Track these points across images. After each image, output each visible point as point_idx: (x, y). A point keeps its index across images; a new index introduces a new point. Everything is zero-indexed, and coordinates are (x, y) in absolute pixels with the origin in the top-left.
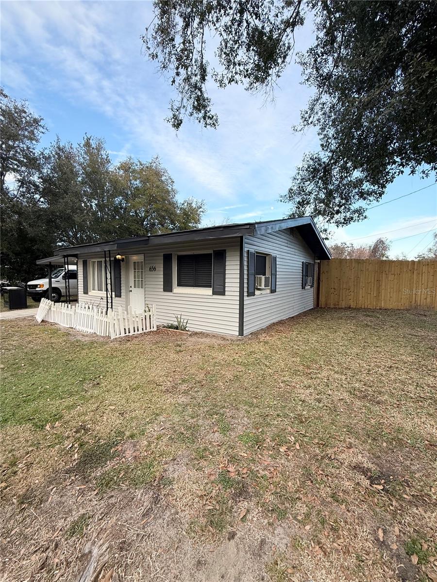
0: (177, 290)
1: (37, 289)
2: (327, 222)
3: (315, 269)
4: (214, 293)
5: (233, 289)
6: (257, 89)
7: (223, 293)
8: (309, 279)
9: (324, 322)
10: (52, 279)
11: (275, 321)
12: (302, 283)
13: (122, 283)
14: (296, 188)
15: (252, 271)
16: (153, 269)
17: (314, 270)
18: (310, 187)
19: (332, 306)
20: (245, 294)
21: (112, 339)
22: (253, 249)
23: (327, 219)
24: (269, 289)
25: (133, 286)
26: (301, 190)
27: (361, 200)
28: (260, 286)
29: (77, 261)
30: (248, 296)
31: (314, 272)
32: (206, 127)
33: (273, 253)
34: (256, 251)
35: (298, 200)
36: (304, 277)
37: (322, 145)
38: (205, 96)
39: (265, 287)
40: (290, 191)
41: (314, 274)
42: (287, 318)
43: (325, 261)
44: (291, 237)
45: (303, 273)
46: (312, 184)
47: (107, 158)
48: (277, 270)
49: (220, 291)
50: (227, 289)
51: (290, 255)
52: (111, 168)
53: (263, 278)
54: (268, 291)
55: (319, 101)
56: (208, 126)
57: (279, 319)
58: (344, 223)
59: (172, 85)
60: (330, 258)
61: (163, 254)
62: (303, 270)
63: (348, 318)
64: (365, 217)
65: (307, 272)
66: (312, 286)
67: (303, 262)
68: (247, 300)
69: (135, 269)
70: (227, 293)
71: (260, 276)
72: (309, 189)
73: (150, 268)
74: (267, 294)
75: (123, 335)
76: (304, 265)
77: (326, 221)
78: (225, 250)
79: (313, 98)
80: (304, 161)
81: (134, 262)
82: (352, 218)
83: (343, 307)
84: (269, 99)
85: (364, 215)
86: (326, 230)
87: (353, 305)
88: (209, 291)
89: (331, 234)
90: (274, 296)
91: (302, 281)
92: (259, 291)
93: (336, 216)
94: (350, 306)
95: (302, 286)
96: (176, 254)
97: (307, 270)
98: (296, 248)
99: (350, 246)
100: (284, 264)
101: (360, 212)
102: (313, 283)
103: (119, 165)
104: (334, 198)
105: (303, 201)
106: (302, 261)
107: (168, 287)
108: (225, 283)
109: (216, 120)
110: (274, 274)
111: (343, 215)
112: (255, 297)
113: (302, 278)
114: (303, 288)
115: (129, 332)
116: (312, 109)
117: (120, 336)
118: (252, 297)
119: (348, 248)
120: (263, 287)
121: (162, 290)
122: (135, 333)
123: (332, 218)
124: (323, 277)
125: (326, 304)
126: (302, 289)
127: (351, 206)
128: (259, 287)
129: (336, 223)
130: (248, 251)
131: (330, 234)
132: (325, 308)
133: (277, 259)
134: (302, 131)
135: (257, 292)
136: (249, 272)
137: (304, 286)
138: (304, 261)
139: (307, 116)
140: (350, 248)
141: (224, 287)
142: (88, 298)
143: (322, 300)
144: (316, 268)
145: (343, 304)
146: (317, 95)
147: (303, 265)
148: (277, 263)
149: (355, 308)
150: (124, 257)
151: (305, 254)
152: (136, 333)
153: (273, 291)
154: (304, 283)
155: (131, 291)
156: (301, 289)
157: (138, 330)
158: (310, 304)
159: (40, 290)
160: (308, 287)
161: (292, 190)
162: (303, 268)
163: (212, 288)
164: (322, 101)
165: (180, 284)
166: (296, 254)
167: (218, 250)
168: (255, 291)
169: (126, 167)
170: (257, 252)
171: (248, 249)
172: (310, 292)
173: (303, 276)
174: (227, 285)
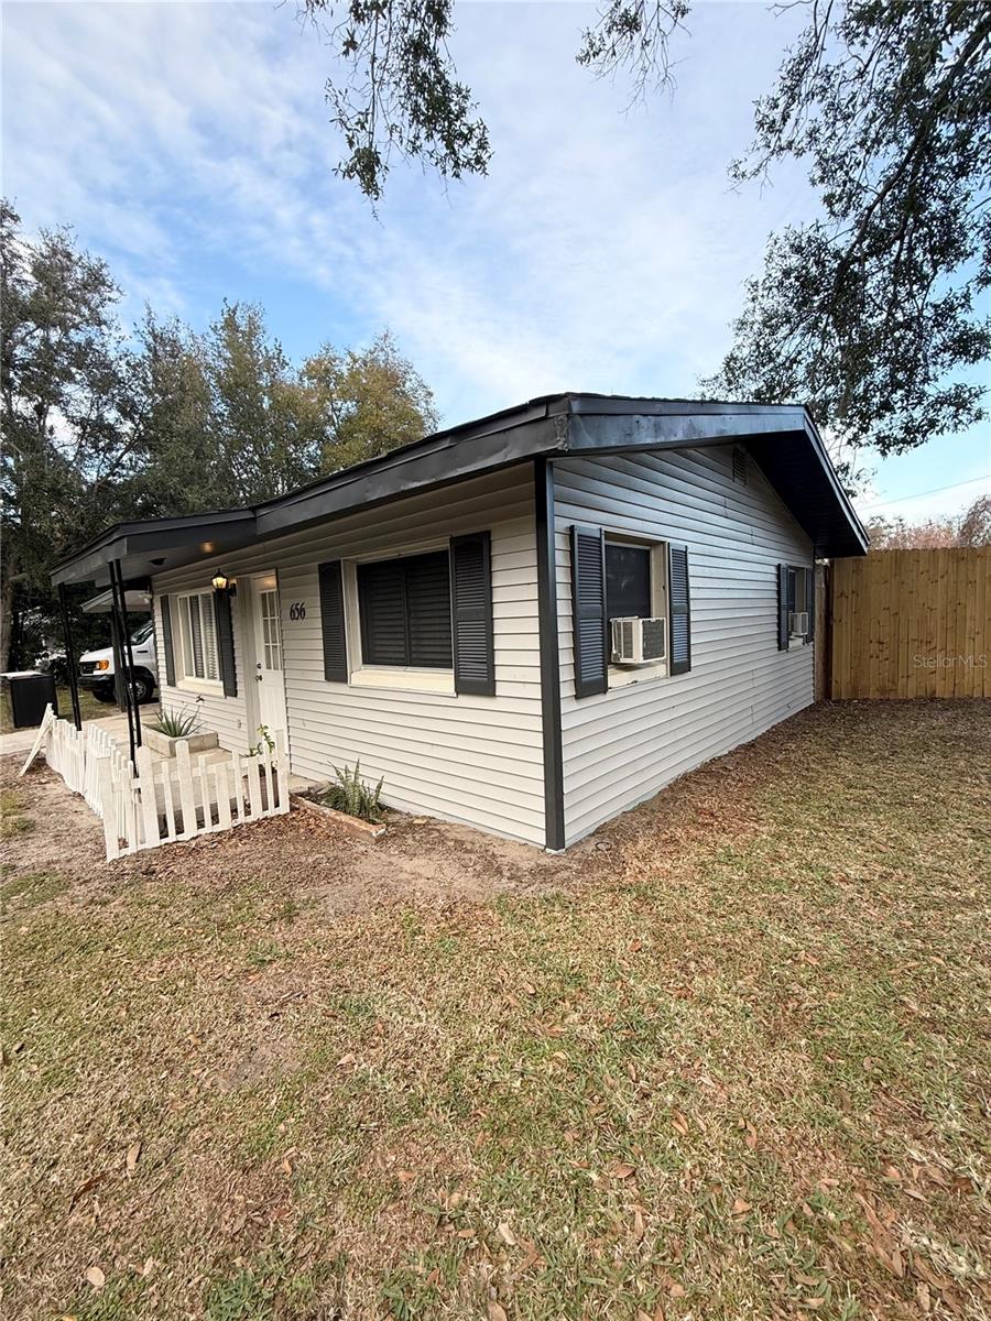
0: (363, 676)
1: (96, 673)
2: (849, 442)
3: (817, 585)
4: (462, 688)
5: (518, 674)
6: (614, 54)
7: (486, 688)
8: (801, 617)
9: (870, 769)
10: (133, 647)
11: (690, 766)
12: (779, 633)
13: (236, 655)
14: (746, 351)
15: (593, 604)
16: (298, 613)
17: (813, 588)
18: (790, 344)
19: (873, 695)
20: (567, 690)
21: (109, 860)
22: (591, 523)
23: (849, 434)
24: (663, 662)
25: (264, 665)
26: (765, 355)
27: (960, 364)
28: (629, 655)
29: (151, 600)
30: (577, 697)
31: (813, 595)
32: (458, 176)
33: (675, 538)
34: (604, 528)
35: (753, 388)
36: (784, 613)
37: (829, 200)
38: (452, 79)
39: (645, 657)
40: (728, 364)
41: (813, 600)
42: (732, 748)
43: (849, 561)
44: (738, 484)
45: (779, 601)
46: (798, 332)
47: (279, 354)
48: (692, 594)
49: (476, 681)
50: (500, 674)
51: (735, 544)
52: (289, 376)
53: (637, 625)
54: (662, 670)
55: (815, 63)
56: (464, 172)
57: (706, 757)
58: (904, 441)
59: (346, 53)
60: (866, 549)
61: (317, 564)
62: (779, 592)
63: (951, 744)
64: (979, 417)
65: (791, 597)
66: (808, 639)
67: (779, 567)
68: (574, 713)
69: (265, 615)
70: (500, 689)
71: (628, 620)
72: (788, 349)
73: (292, 611)
74: (660, 679)
75: (153, 840)
76: (783, 576)
77: (845, 440)
78: (488, 534)
79: (795, 54)
80: (769, 259)
81: (264, 595)
82: (932, 423)
83: (910, 697)
84: (653, 76)
85: (976, 405)
86: (847, 468)
87: (943, 690)
88: (443, 680)
89: (863, 480)
90: (683, 683)
91: (779, 625)
92: (626, 674)
93: (877, 425)
94: (935, 692)
95: (779, 640)
96: (352, 561)
97: (789, 587)
98: (753, 521)
99: (894, 523)
100: (715, 572)
101: (959, 401)
102: (812, 627)
103: (302, 366)
104: (870, 368)
105: (771, 389)
106: (777, 562)
107: (336, 670)
108: (491, 652)
109: (482, 145)
110: (681, 610)
111: (899, 417)
112: (609, 696)
113: (779, 617)
114: (782, 645)
115: (180, 830)
116: (792, 93)
117: (141, 847)
118: (599, 698)
119: (889, 530)
120: (638, 657)
121: (322, 676)
122: (202, 831)
123: (865, 430)
124: (841, 609)
125: (855, 690)
126: (780, 649)
127: (926, 387)
128: (623, 660)
129: (878, 443)
130: (572, 528)
131: (858, 477)
132: (850, 700)
133: (691, 559)
134: (762, 172)
135: (616, 679)
136: (579, 607)
137: (783, 640)
138: (783, 563)
139: (776, 114)
140: (894, 530)
141: (492, 668)
142: (176, 697)
143: (842, 677)
144: (820, 585)
145: (910, 689)
146: (805, 41)
147: (778, 576)
148: (690, 573)
149: (952, 699)
150: (234, 581)
151: (783, 540)
152: (209, 828)
153: (679, 668)
154: (784, 631)
155: (261, 678)
156: (776, 651)
157: (215, 819)
158: (803, 692)
159: (102, 676)
160: (796, 643)
161: (735, 359)
162: (779, 585)
163: (452, 671)
164: (822, 66)
165: (370, 658)
166: (756, 540)
167: (465, 536)
168: (605, 675)
169: (321, 372)
170: (609, 535)
171: (569, 523)
172: (803, 655)
173: (779, 608)
174: (499, 659)
